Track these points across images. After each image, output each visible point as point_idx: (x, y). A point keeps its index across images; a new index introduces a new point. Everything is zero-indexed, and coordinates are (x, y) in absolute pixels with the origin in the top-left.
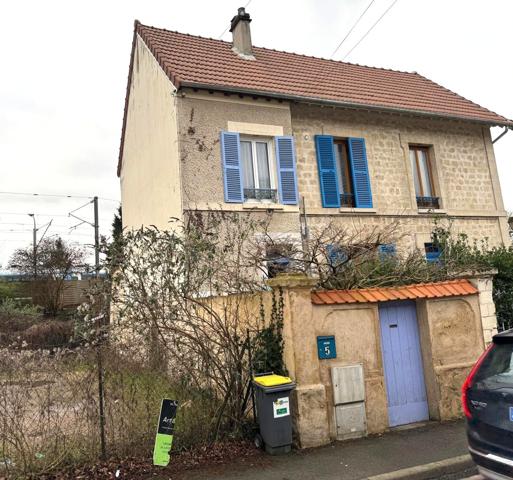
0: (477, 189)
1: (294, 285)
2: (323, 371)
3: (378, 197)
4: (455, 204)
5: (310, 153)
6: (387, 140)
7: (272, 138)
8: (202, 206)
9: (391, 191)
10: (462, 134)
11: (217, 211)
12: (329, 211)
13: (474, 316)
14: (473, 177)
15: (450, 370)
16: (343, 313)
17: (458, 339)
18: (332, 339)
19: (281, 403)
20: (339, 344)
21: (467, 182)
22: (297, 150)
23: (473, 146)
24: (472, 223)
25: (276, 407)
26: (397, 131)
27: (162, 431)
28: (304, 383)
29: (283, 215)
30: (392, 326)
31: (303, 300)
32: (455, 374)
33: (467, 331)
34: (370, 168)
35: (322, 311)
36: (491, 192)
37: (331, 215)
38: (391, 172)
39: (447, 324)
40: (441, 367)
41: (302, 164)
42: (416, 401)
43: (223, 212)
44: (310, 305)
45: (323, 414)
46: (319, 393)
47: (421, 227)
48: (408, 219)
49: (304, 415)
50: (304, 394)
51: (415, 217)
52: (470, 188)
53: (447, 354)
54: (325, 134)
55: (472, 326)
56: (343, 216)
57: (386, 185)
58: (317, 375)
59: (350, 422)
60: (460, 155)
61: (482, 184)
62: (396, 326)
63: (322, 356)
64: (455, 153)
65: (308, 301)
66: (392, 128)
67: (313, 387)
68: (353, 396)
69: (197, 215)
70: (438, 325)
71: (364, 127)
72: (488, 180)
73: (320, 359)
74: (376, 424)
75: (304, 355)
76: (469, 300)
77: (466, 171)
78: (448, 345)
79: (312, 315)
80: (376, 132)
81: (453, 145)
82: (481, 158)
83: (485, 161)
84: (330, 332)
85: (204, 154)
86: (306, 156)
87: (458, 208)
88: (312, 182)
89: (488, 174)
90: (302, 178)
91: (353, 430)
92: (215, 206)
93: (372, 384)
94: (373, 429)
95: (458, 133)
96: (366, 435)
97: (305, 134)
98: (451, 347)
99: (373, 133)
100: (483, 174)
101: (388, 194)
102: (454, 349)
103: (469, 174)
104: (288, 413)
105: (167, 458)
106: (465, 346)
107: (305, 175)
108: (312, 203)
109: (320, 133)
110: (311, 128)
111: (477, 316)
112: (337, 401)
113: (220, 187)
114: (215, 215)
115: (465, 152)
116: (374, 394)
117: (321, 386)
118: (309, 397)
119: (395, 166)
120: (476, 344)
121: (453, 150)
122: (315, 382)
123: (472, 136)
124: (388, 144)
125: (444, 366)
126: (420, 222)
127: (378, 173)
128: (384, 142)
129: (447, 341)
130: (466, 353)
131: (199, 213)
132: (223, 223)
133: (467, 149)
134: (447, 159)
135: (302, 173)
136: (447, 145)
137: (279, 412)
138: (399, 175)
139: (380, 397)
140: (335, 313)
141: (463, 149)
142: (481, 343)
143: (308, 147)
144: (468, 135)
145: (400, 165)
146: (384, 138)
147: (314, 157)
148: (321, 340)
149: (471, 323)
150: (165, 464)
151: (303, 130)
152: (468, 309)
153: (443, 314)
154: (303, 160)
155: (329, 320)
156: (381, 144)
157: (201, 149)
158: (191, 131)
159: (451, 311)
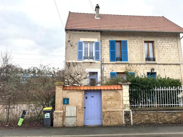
0: (172, 55)
1: (57, 84)
2: (63, 108)
3: (130, 58)
4: (162, 60)
5: (108, 46)
6: (136, 40)
7: (94, 42)
8: (70, 61)
9: (136, 56)
10: (167, 37)
11: (75, 63)
12: (112, 63)
13: (120, 96)
14: (171, 51)
15: (108, 111)
16: (73, 92)
17: (113, 103)
18: (68, 99)
19: (47, 114)
20: (70, 101)
21: (168, 52)
22: (103, 45)
23: (172, 41)
24: (168, 66)
25: (46, 115)
26: (141, 37)
27: (21, 117)
28: (57, 110)
29: (95, 64)
30: (92, 97)
31: (60, 88)
32: (110, 113)
33: (117, 100)
34: (128, 49)
35: (66, 92)
36: (178, 56)
37: (113, 64)
38: (136, 50)
39: (109, 98)
40: (105, 110)
41: (105, 49)
42: (98, 119)
43: (77, 63)
44: (62, 90)
45: (61, 119)
46: (61, 113)
47: (146, 67)
48: (142, 65)
49: (55, 118)
50: (56, 113)
51: (144, 64)
52: (169, 55)
53: (108, 107)
54: (113, 40)
55: (119, 99)
56: (117, 64)
57: (134, 54)
58: (62, 108)
59: (70, 122)
60: (166, 44)
61: (174, 53)
62: (93, 97)
63: (64, 103)
64: (164, 43)
65: (61, 89)
66: (138, 36)
67: (60, 111)
68: (71, 115)
69: (69, 64)
70: (106, 98)
71: (128, 37)
72: (177, 51)
73: (63, 104)
74: (79, 123)
75: (58, 103)
76: (119, 91)
77: (167, 49)
78: (109, 104)
79: (62, 93)
80: (132, 38)
81: (163, 40)
82: (175, 44)
83: (176, 45)
84: (68, 97)
85: (72, 47)
86: (106, 47)
87: (162, 61)
88: (107, 54)
89: (177, 50)
90: (104, 53)
91: (70, 124)
92: (74, 61)
93: (79, 113)
94: (78, 125)
95: (165, 36)
96: (75, 126)
97: (106, 40)
98: (110, 104)
99: (131, 38)
100: (175, 50)
101: (134, 57)
102: (111, 105)
103: (168, 50)
104: (49, 117)
105: (21, 124)
106: (116, 105)
107: (105, 52)
108: (107, 60)
109: (112, 40)
110: (109, 38)
111: (121, 96)
112: (66, 116)
113: (76, 56)
114: (74, 64)
115: (168, 43)
116: (80, 115)
117: (62, 111)
118: (58, 114)
119: (138, 48)
120: (120, 105)
121: (163, 42)
122: (61, 110)
123: (172, 37)
124: (136, 42)
125: (106, 110)
126: (146, 66)
127: (131, 51)
128: (135, 41)
129: (109, 103)
130: (116, 107)
131: (69, 63)
132: (76, 66)
133: (169, 41)
134: (160, 45)
135: (104, 51)
136: (160, 41)
137: (46, 117)
138: (139, 51)
139: (82, 116)
140: (70, 92)
141: (167, 41)
142: (122, 105)
143: (107, 44)
144: (170, 37)
145: (140, 48)
146: (135, 40)
147: (109, 47)
148: (64, 99)
149: (119, 98)
150: (20, 125)
151: (106, 39)
152: (118, 94)
153: (108, 95)
154: (105, 48)
155: (68, 94)
156: (134, 42)
157: (71, 46)
158: (69, 41)
159: (112, 94)
